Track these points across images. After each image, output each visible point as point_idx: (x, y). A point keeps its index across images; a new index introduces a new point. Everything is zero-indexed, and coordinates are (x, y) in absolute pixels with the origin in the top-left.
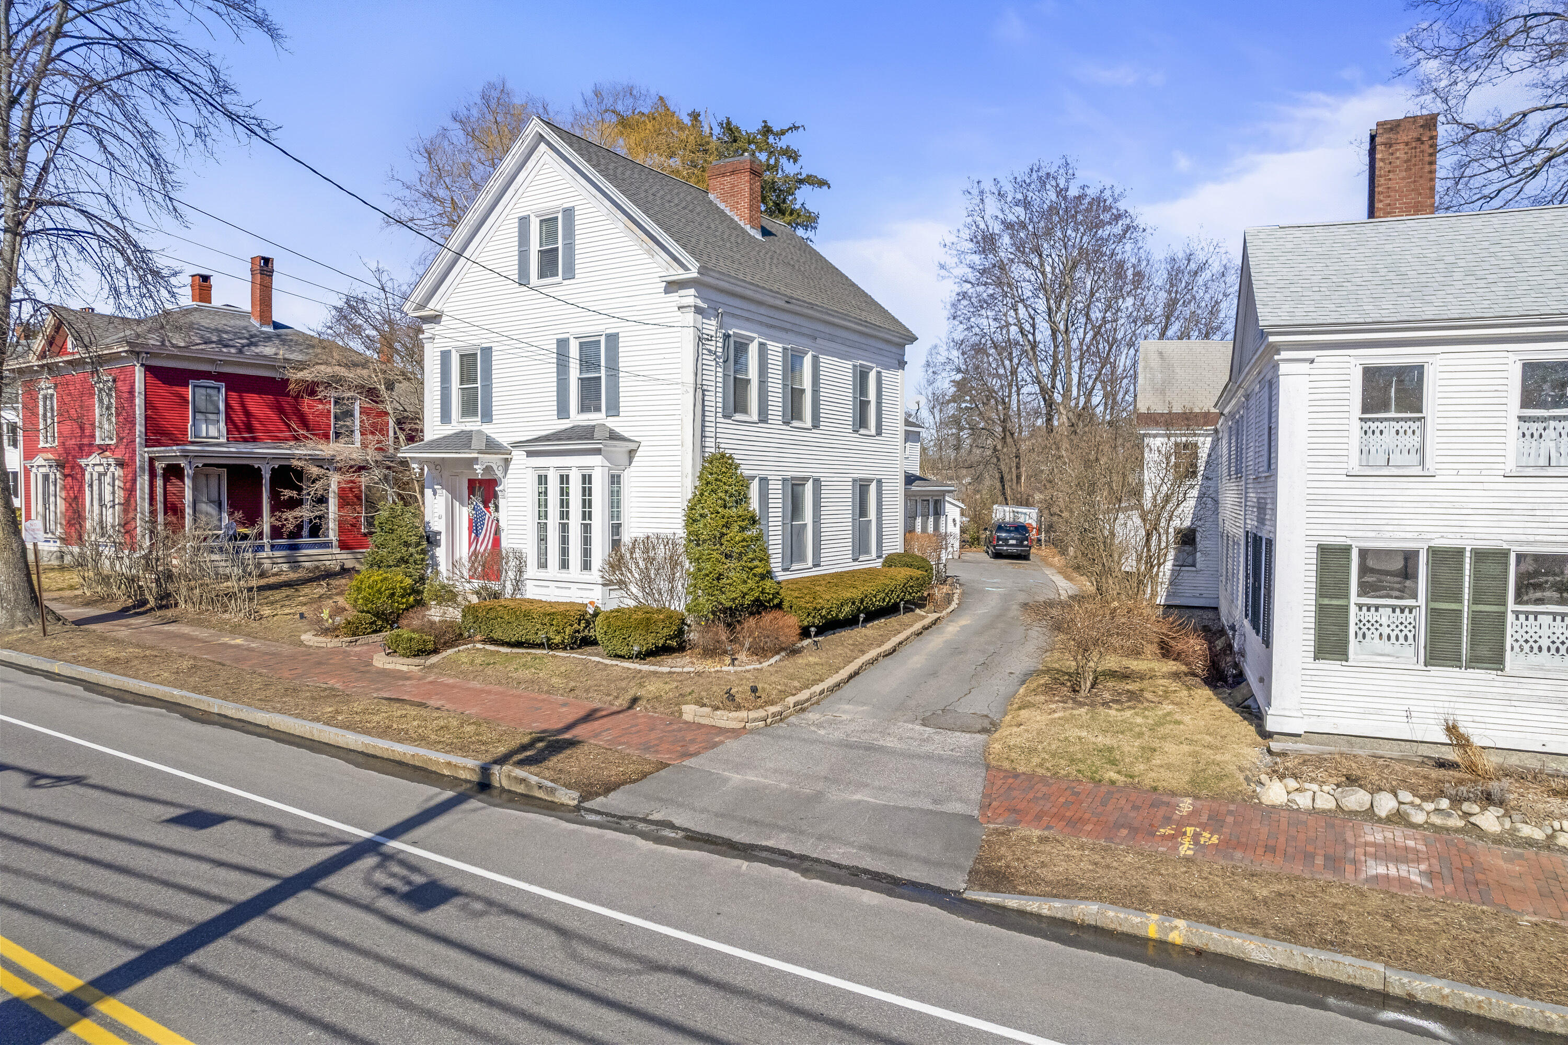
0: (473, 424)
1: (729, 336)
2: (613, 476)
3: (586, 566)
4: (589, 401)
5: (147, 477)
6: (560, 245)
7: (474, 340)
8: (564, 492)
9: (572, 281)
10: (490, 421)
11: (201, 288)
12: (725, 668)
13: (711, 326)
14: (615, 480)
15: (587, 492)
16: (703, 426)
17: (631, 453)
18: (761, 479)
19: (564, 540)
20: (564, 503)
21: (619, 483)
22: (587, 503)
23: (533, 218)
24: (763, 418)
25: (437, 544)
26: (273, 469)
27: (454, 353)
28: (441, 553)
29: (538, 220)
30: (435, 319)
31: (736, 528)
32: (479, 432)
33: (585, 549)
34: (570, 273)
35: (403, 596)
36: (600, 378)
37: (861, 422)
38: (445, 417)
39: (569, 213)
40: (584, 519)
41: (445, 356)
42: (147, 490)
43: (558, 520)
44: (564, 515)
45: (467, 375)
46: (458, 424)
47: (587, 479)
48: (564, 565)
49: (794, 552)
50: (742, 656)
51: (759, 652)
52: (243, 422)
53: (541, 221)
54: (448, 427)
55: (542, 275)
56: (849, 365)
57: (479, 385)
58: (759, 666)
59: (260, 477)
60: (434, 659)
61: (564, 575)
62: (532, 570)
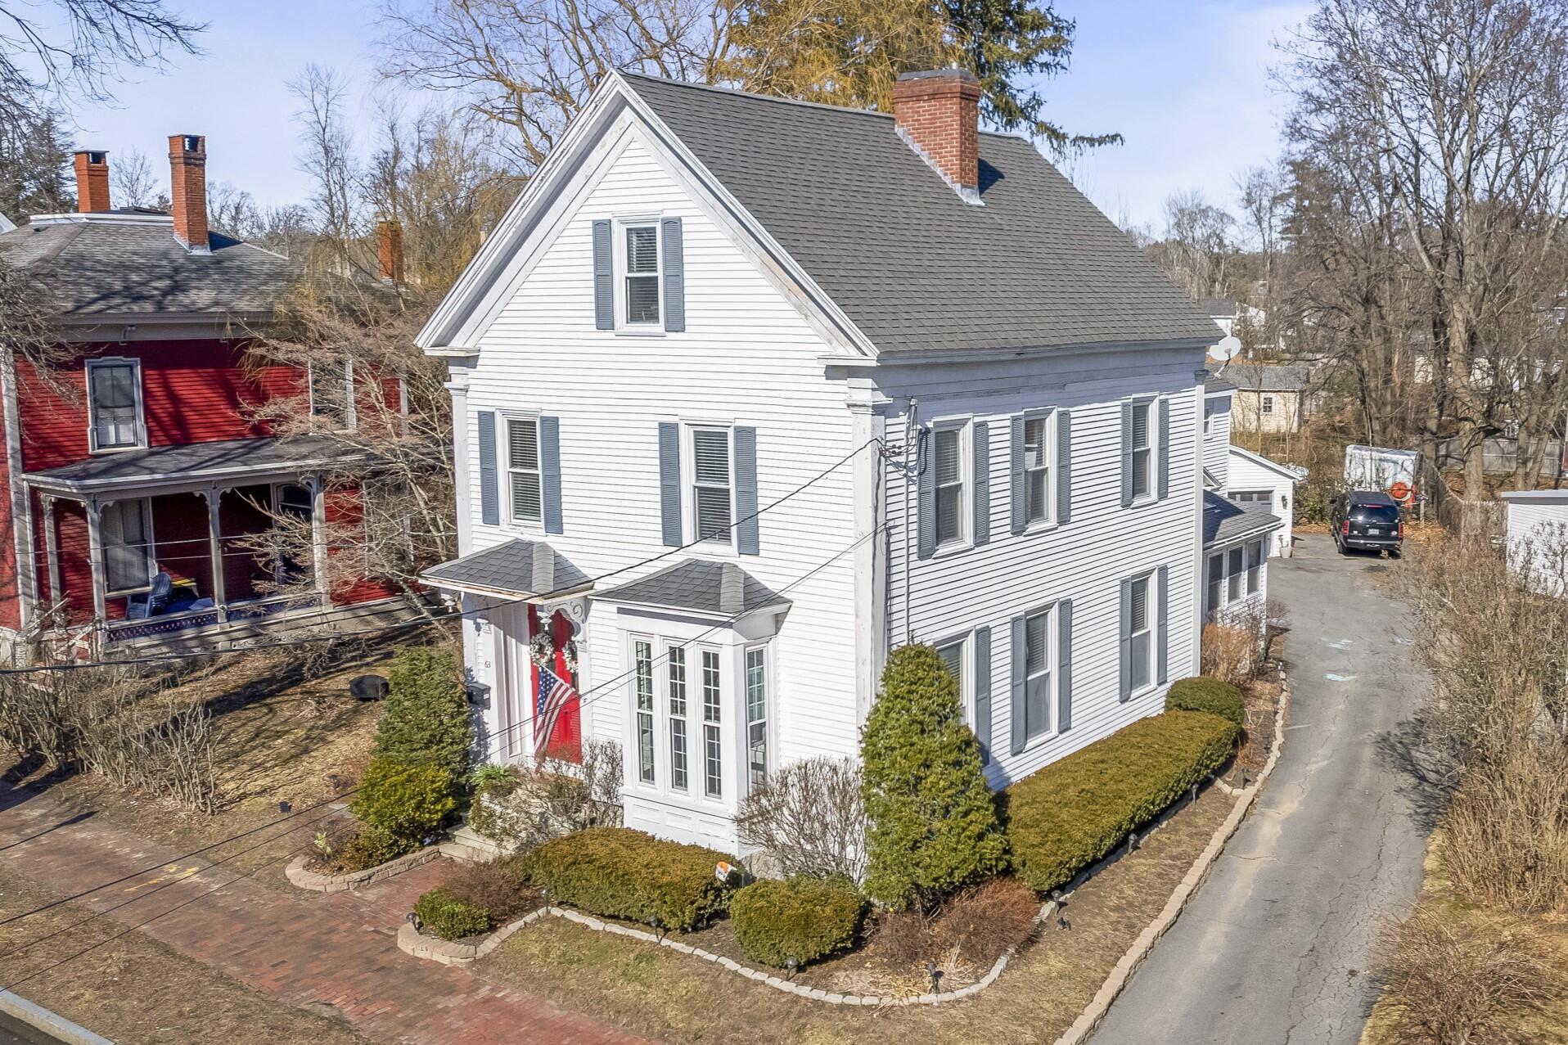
0: (533, 532)
1: (928, 431)
2: (751, 655)
3: (713, 787)
4: (713, 523)
5: (28, 518)
6: (660, 273)
7: (531, 402)
8: (677, 673)
9: (680, 336)
10: (560, 531)
11: (92, 173)
12: (926, 998)
13: (899, 428)
14: (754, 659)
15: (711, 679)
16: (888, 583)
17: (779, 620)
18: (978, 633)
19: (679, 744)
20: (678, 691)
21: (760, 662)
22: (712, 696)
23: (615, 225)
24: (982, 537)
25: (486, 705)
26: (224, 496)
27: (499, 418)
28: (491, 718)
29: (624, 228)
30: (469, 361)
31: (938, 767)
32: (544, 547)
33: (712, 763)
34: (676, 323)
35: (437, 801)
36: (728, 491)
37: (1136, 484)
38: (490, 515)
39: (673, 226)
40: (708, 717)
41: (486, 420)
42: (30, 538)
43: (668, 715)
44: (678, 707)
45: (522, 453)
46: (510, 530)
47: (711, 660)
48: (680, 780)
49: (1029, 722)
50: (950, 966)
51: (978, 955)
52: (170, 414)
53: (629, 230)
54: (494, 530)
55: (634, 317)
56: (1116, 406)
57: (539, 471)
58: (974, 989)
59: (205, 511)
60: (490, 944)
61: (678, 796)
62: (630, 784)
